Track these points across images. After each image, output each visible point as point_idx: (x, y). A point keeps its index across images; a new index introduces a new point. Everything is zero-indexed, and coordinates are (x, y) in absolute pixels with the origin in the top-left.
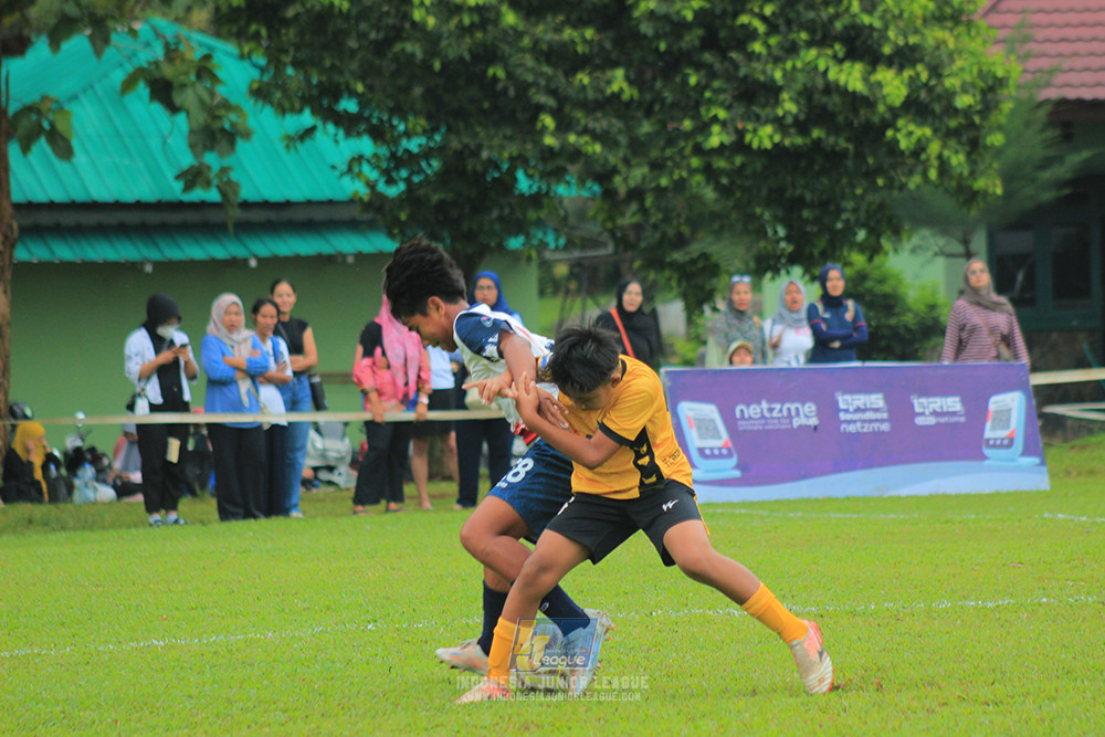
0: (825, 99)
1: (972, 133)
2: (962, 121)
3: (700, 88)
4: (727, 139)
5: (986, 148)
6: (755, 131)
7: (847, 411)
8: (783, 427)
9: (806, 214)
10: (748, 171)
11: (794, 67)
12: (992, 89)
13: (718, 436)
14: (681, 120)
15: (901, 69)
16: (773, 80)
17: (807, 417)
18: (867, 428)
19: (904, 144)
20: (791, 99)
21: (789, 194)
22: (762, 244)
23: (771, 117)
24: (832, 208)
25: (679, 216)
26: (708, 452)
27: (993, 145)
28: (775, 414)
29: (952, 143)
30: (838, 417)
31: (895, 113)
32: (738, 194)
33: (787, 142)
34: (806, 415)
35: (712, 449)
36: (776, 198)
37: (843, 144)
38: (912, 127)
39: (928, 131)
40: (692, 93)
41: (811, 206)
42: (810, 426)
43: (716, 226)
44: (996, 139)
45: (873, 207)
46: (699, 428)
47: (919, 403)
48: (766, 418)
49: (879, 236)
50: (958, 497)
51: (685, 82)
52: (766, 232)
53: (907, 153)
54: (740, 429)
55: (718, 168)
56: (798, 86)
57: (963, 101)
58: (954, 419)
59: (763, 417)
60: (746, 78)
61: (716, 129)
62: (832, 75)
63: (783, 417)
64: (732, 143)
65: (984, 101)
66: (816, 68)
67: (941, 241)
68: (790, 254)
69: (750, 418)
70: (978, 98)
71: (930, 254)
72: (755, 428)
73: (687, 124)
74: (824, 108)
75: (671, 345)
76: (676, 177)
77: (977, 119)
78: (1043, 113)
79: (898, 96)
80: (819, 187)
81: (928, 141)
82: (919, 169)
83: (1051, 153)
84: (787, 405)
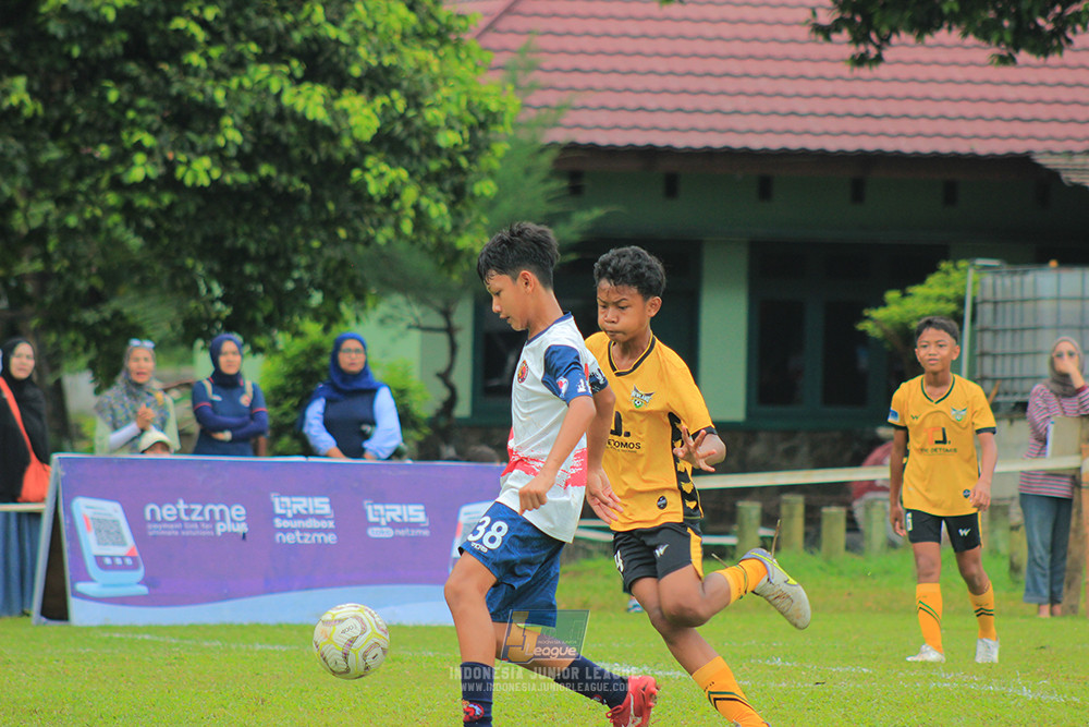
0: (277, 128)
1: (457, 179)
2: (446, 163)
3: (122, 106)
4: (153, 172)
5: (473, 196)
6: (188, 164)
7: (283, 517)
8: (203, 533)
9: (248, 269)
10: (179, 213)
11: (241, 86)
12: (482, 125)
13: (123, 543)
14: (95, 145)
15: (373, 94)
16: (213, 101)
17: (232, 521)
18: (308, 539)
19: (373, 188)
20: (235, 126)
21: (228, 243)
22: (193, 304)
23: (210, 146)
24: (282, 263)
25: (89, 265)
26: (108, 561)
27: (482, 195)
28: (194, 517)
29: (432, 189)
30: (272, 523)
31: (363, 149)
32: (166, 241)
33: (228, 179)
34: (233, 520)
35: (112, 558)
36: (212, 248)
37: (297, 184)
38: (384, 168)
39: (404, 174)
40: (112, 112)
41: (255, 260)
42: (236, 534)
43: (136, 279)
44: (486, 188)
45: (333, 264)
46: (98, 531)
47: (373, 511)
48: (182, 522)
49: (338, 300)
50: (415, 629)
51: (103, 98)
52: (198, 289)
53: (377, 199)
54: (151, 534)
55: (141, 207)
56: (245, 111)
57: (447, 139)
58: (414, 533)
59: (179, 520)
60: (179, 96)
61: (140, 158)
62: (287, 99)
63: (205, 521)
64: (160, 177)
65: (473, 140)
66: (267, 89)
67: (416, 312)
68: (228, 317)
69: (163, 521)
70: (467, 135)
71: (402, 326)
72: (169, 533)
73: (104, 151)
74: (275, 139)
75: (78, 426)
76: (88, 215)
77: (463, 162)
78: (546, 161)
79: (368, 129)
80: (266, 235)
81: (403, 184)
82: (391, 219)
83: (556, 208)
84: (209, 507)
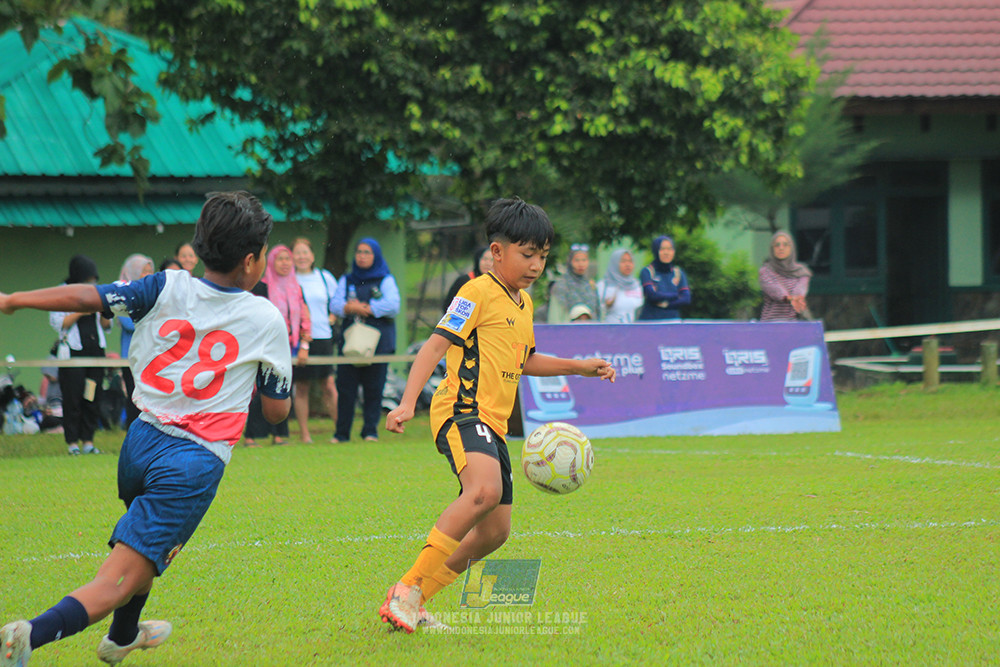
0: (652, 94)
1: (779, 125)
2: (769, 114)
3: (545, 83)
4: (569, 127)
5: (788, 136)
6: (592, 120)
7: (668, 362)
9: (635, 192)
10: (586, 155)
11: (626, 67)
12: (794, 87)
13: (557, 383)
14: (529, 110)
15: (717, 68)
16: (607, 77)
18: (685, 377)
19: (719, 133)
20: (623, 93)
21: (620, 175)
22: (597, 218)
23: (606, 108)
24: (657, 187)
25: (526, 193)
26: (549, 396)
27: (795, 136)
29: (761, 132)
30: (661, 367)
31: (712, 106)
32: (577, 175)
33: (619, 131)
34: (634, 365)
35: (552, 393)
36: (610, 178)
37: (667, 132)
38: (726, 119)
39: (740, 122)
40: (538, 88)
41: (640, 185)
42: (635, 375)
43: (558, 202)
44: (798, 130)
45: (693, 187)
47: (730, 356)
49: (696, 212)
50: (762, 436)
51: (532, 77)
52: (600, 207)
53: (721, 141)
55: (560, 152)
56: (629, 82)
57: (770, 97)
58: (759, 370)
60: (584, 75)
61: (558, 118)
63: (614, 367)
64: (573, 131)
65: (788, 97)
66: (645, 67)
67: (750, 217)
68: (621, 226)
70: (782, 94)
71: (740, 227)
73: (534, 114)
74: (651, 101)
76: (524, 159)
77: (781, 113)
78: (838, 108)
79: (715, 93)
80: (646, 169)
81: (740, 130)
82: (732, 154)
83: (845, 142)
84: (617, 357)
